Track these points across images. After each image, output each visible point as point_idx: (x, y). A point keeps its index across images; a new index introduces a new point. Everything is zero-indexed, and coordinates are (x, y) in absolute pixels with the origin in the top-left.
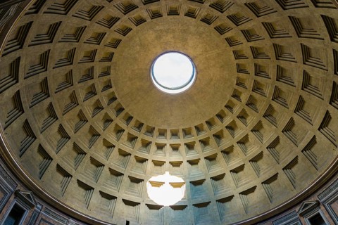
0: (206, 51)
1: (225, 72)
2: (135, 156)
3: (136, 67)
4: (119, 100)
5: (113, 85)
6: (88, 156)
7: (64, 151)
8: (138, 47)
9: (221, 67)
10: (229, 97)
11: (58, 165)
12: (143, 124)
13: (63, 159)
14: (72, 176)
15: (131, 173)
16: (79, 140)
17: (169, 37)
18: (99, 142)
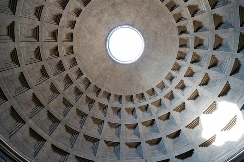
0: (138, 12)
1: (162, 19)
2: (125, 125)
3: (95, 53)
4: (93, 83)
5: (83, 72)
6: (81, 134)
7: (57, 132)
8: (88, 35)
9: (157, 17)
10: (177, 37)
11: (53, 145)
12: (121, 96)
13: (58, 140)
14: (69, 154)
15: (127, 140)
16: (69, 122)
17: (106, 17)
18: (89, 121)
